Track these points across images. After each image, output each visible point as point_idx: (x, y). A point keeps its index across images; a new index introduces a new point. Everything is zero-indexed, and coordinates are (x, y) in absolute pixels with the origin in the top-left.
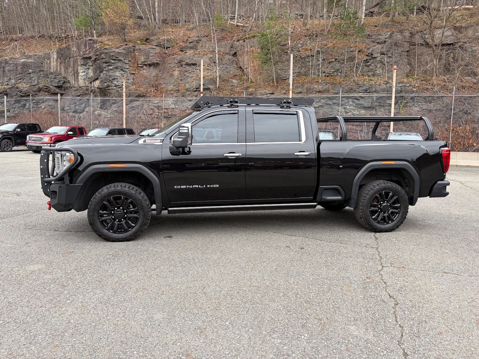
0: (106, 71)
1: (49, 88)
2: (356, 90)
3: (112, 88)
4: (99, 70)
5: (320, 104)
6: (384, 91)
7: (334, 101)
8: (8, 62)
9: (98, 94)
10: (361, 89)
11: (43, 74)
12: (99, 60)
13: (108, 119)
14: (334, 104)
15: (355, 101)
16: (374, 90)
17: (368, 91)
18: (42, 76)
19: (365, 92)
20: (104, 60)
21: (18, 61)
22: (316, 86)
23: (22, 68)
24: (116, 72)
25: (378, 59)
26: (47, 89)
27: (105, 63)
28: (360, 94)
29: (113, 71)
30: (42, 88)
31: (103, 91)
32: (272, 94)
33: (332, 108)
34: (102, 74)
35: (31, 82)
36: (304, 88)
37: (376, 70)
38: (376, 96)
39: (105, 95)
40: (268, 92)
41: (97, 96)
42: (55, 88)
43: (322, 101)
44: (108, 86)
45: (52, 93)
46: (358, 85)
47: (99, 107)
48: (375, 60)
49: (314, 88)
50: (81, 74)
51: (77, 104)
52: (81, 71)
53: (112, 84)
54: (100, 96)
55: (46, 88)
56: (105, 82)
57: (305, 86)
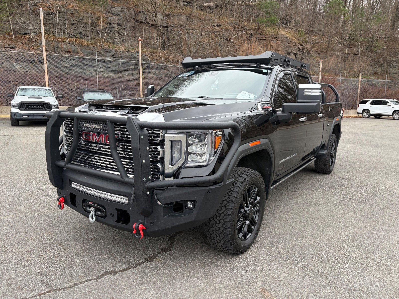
2: (104, 54)
5: (71, 64)
6: (127, 58)
7: (85, 62)
10: (107, 53)
14: (85, 65)
15: (104, 64)
16: (119, 56)
17: (114, 56)
19: (112, 57)
22: (64, 46)
25: (116, 29)
28: (108, 58)
32: (13, 48)
33: (83, 69)
36: (51, 46)
37: (115, 39)
38: (122, 62)
40: (8, 46)
43: (72, 61)
46: (105, 50)
48: (113, 29)
49: (63, 47)
57: (52, 44)
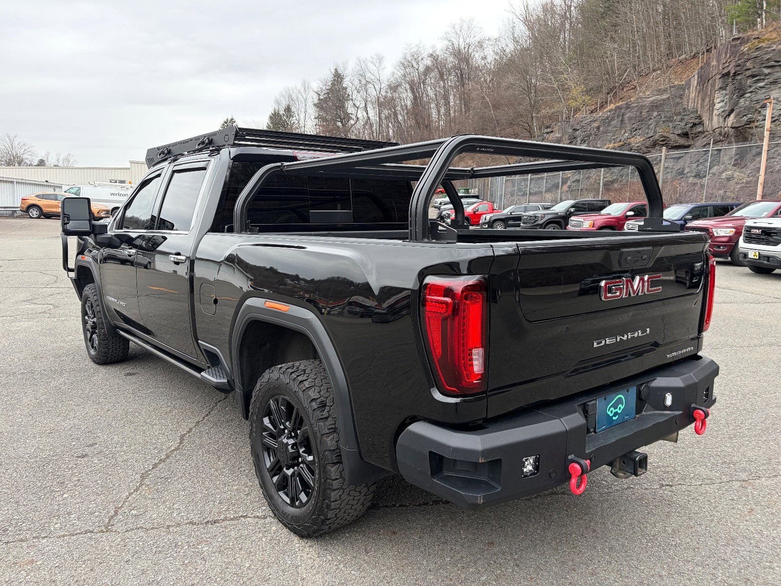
0: (750, 92)
1: (668, 139)
3: (759, 123)
4: (738, 92)
8: (630, 105)
9: (733, 140)
11: (665, 117)
12: (741, 74)
13: (743, 185)
18: (664, 120)
20: (750, 71)
21: (645, 101)
23: (648, 111)
24: (773, 90)
26: (665, 140)
27: (751, 78)
29: (765, 91)
30: (657, 140)
31: (740, 132)
34: (742, 100)
35: (648, 133)
39: (745, 139)
41: (732, 142)
42: (677, 137)
44: (750, 122)
45: (671, 146)
47: (732, 164)
50: (717, 106)
51: (701, 161)
52: (718, 100)
53: (760, 116)
54: (736, 142)
55: (662, 139)
56: (745, 114)
